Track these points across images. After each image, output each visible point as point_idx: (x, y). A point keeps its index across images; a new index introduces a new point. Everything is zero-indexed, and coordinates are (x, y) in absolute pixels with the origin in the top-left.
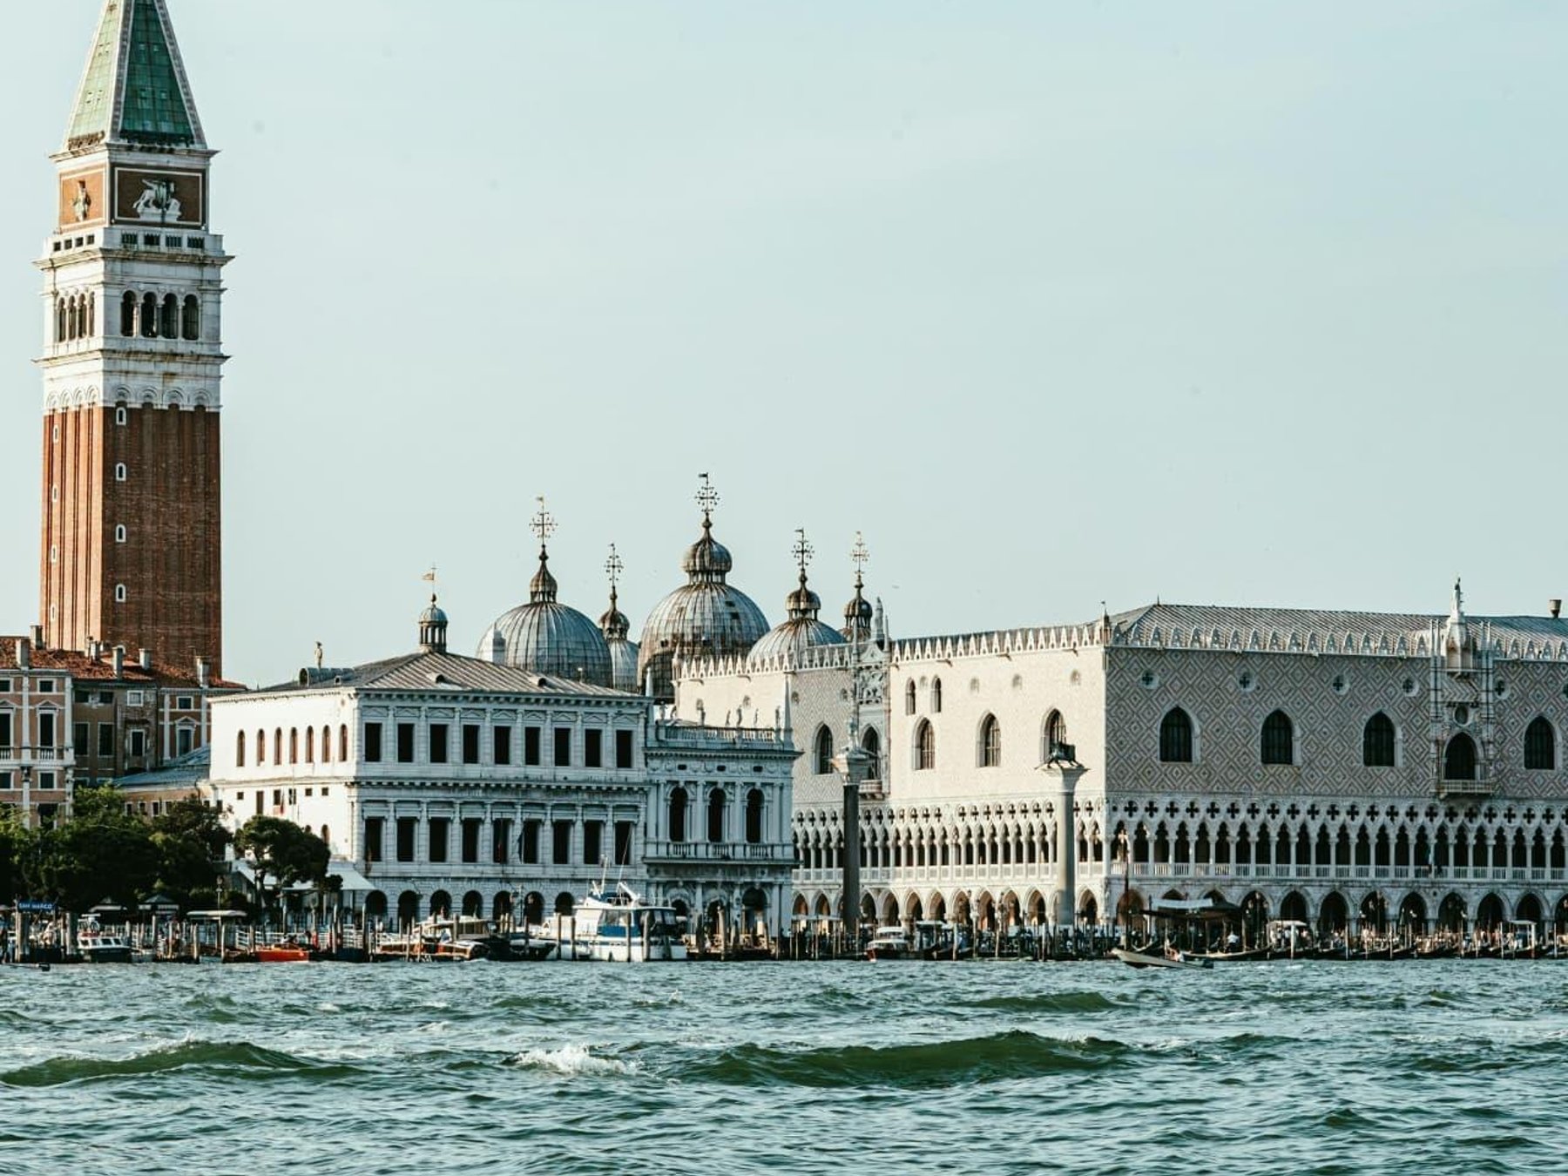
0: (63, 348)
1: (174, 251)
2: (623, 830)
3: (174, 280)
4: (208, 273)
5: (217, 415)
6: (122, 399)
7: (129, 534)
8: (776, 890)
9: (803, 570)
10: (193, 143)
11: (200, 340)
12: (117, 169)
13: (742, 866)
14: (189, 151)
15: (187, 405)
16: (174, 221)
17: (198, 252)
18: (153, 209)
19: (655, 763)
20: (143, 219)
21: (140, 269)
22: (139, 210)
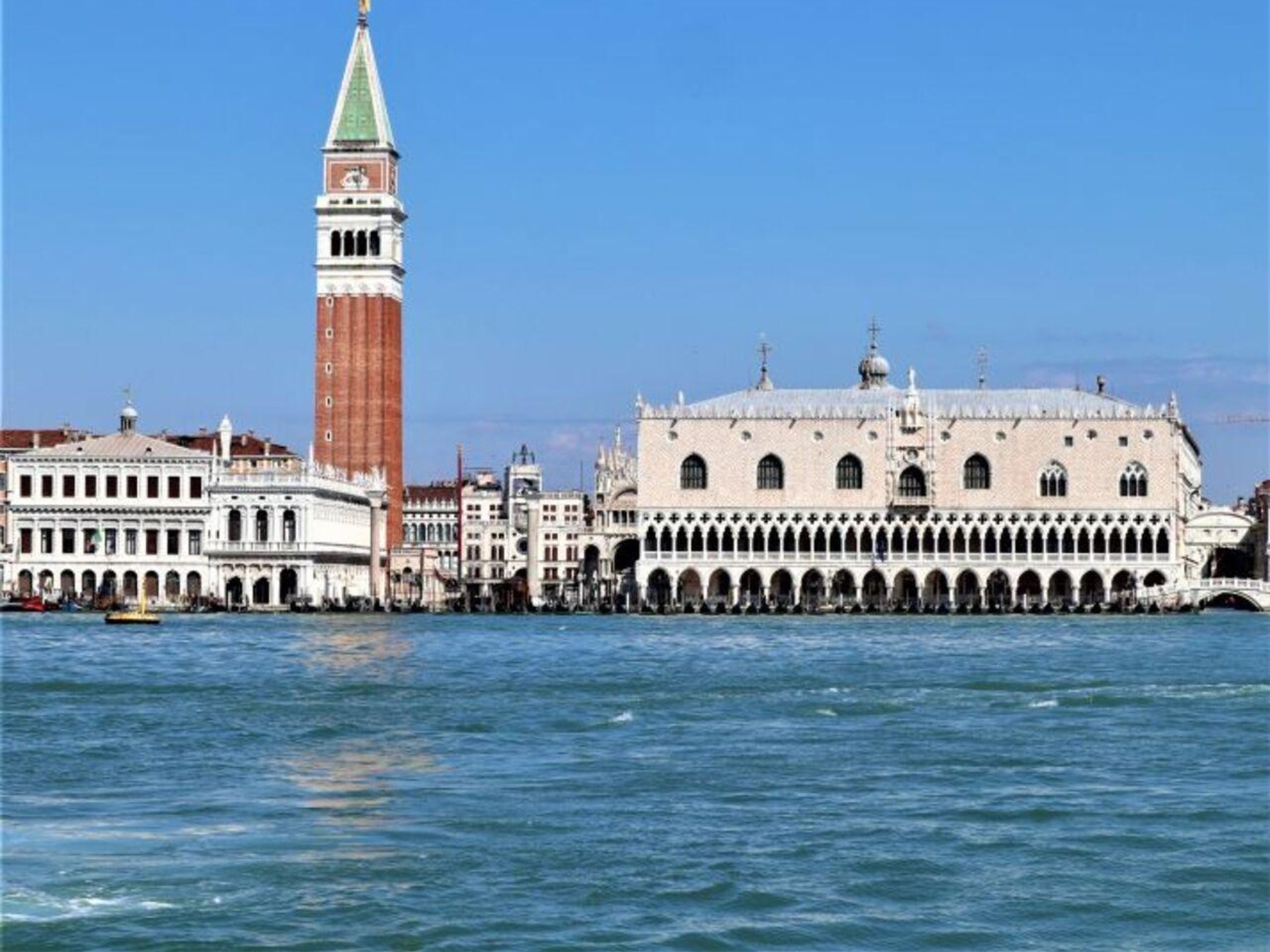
1: (361, 206)
2: (195, 534)
3: (362, 223)
6: (330, 292)
7: (335, 368)
8: (302, 569)
11: (379, 256)
12: (330, 162)
16: (365, 188)
17: (374, 206)
18: (352, 183)
20: (345, 190)
21: (342, 218)
22: (343, 184)
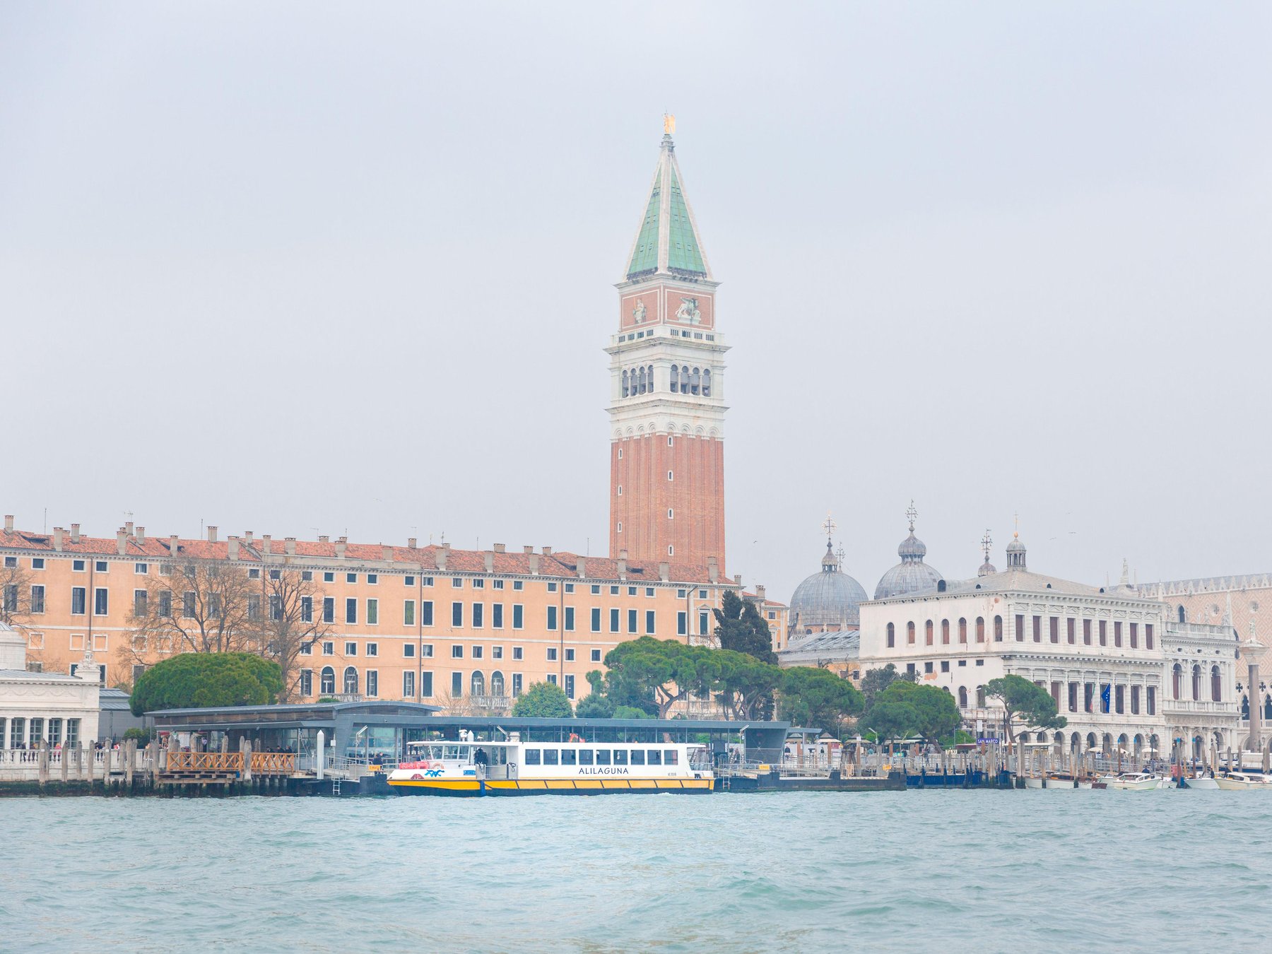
0: (627, 402)
1: (699, 341)
2: (1151, 692)
3: (698, 360)
4: (717, 356)
5: (722, 443)
6: (671, 431)
7: (676, 514)
9: (987, 553)
10: (706, 277)
11: (712, 397)
12: (666, 290)
13: (1212, 716)
14: (706, 282)
15: (706, 435)
16: (697, 324)
17: (710, 342)
18: (686, 316)
19: (1166, 647)
20: (680, 321)
21: (680, 352)
22: (679, 315)
